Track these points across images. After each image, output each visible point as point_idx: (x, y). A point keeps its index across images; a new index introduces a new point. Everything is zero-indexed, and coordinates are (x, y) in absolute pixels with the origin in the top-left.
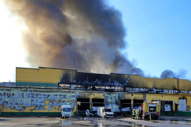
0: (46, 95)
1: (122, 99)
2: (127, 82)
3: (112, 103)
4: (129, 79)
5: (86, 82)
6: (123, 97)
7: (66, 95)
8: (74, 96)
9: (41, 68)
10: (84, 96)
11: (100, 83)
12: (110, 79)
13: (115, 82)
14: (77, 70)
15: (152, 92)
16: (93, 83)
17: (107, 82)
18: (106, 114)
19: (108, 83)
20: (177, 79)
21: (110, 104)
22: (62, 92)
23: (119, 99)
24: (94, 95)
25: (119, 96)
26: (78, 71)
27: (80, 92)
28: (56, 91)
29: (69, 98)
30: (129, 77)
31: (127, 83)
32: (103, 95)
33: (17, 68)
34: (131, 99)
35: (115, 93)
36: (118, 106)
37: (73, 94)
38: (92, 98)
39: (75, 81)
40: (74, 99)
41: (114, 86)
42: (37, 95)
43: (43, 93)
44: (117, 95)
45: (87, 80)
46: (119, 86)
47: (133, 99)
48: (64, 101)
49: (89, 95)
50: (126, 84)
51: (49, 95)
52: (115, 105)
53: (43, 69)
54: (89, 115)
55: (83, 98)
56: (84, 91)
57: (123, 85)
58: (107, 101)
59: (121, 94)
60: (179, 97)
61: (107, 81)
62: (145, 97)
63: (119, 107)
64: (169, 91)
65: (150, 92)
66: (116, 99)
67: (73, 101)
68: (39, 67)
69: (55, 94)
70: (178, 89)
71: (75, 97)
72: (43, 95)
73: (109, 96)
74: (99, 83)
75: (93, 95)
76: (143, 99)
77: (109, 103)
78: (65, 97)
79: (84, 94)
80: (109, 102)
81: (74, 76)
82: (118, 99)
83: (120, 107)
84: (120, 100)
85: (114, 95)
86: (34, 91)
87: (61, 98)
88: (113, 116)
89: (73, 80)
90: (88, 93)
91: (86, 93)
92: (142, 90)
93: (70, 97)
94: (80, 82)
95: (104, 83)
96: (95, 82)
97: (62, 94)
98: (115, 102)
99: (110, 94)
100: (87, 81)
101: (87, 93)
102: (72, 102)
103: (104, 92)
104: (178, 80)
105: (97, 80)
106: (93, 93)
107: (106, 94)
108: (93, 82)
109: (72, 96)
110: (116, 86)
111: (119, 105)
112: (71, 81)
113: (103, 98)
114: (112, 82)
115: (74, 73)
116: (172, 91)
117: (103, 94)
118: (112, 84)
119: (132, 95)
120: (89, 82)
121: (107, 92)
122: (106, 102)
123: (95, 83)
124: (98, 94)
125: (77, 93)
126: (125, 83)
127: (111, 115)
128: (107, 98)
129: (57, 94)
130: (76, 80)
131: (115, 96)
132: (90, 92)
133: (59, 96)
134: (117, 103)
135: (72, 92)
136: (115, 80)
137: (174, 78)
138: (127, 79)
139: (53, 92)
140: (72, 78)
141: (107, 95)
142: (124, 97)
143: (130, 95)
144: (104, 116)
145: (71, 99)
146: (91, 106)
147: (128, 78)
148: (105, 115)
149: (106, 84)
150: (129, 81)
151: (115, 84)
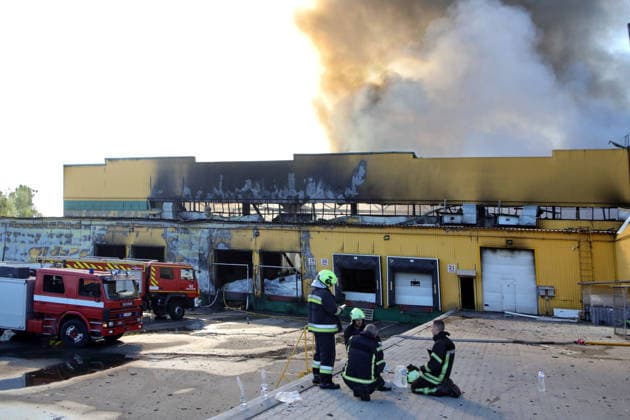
2: (357, 181)
4: (365, 169)
5: (215, 190)
6: (222, 242)
7: (71, 235)
9: (110, 160)
11: (259, 193)
12: (292, 178)
13: (310, 185)
14: (194, 158)
15: (457, 219)
16: (239, 193)
17: (283, 189)
19: (286, 190)
27: (104, 225)
30: (363, 163)
31: (358, 187)
33: (65, 166)
36: (208, 273)
38: (132, 242)
39: (187, 191)
41: (306, 200)
42: (16, 234)
44: (205, 236)
45: (221, 183)
46: (325, 200)
47: (258, 248)
49: (125, 233)
50: (352, 192)
53: (115, 164)
57: (340, 196)
58: (175, 252)
59: (219, 229)
60: (481, 242)
61: (283, 184)
64: (582, 211)
68: (106, 159)
71: (91, 242)
74: (255, 192)
75: (135, 234)
80: (179, 258)
81: (185, 175)
86: (11, 225)
87: (61, 243)
89: (183, 189)
90: (123, 227)
91: (117, 229)
94: (200, 192)
95: (274, 190)
96: (243, 189)
100: (218, 189)
101: (121, 229)
105: (249, 182)
106: (135, 229)
107: (172, 230)
108: (237, 190)
112: (178, 191)
113: (162, 243)
114: (301, 186)
115: (185, 167)
116: (598, 213)
117: (162, 231)
118: (301, 195)
120: (224, 190)
121: (176, 226)
123: (244, 193)
124: (150, 230)
125: (97, 228)
126: (349, 185)
128: (174, 243)
130: (189, 187)
132: (128, 227)
134: (203, 263)
135: (86, 226)
136: (311, 180)
137: (617, 145)
138: (357, 170)
139: (45, 226)
140: (181, 182)
143: (251, 234)
147: (361, 168)
149: (280, 196)
150: (363, 178)
151: (309, 193)
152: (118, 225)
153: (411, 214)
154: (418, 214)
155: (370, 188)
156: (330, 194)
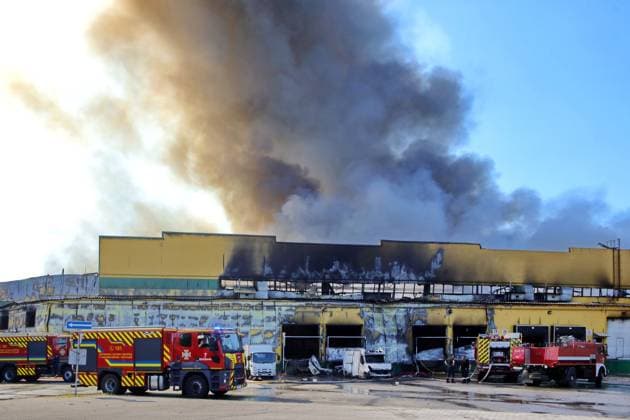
0: (196, 319)
1: (418, 323)
2: (435, 266)
3: (385, 336)
4: (442, 255)
5: (302, 271)
6: (419, 319)
7: (250, 317)
8: (274, 319)
9: (168, 233)
10: (303, 317)
11: (347, 274)
12: (378, 260)
13: (395, 268)
14: (274, 237)
15: (521, 297)
16: (326, 273)
17: (370, 271)
18: (370, 367)
19: (373, 272)
20: (614, 249)
21: (381, 340)
22: (241, 307)
23: (407, 325)
24: (331, 315)
25: (408, 314)
26: (278, 240)
27: (292, 306)
28: (222, 306)
29: (260, 324)
30: (441, 251)
31: (436, 271)
32: (359, 314)
34: (446, 322)
35: (395, 305)
36: (405, 346)
37: (271, 313)
38: (326, 322)
39: (268, 270)
40: (275, 326)
41: (391, 280)
42: (172, 317)
43: (189, 313)
44: (401, 313)
45: (307, 264)
46: (409, 281)
47: (451, 323)
48: (247, 333)
49: (316, 313)
50: (431, 275)
51: (205, 318)
52: (395, 341)
53: (175, 238)
54: (318, 372)
55: (300, 322)
56: (303, 303)
57: (421, 278)
58: (372, 330)
59: (415, 308)
60: (608, 314)
61: (370, 266)
62: (490, 317)
63: (407, 349)
64: (585, 290)
65: (513, 297)
66: (398, 325)
67: (272, 332)
68: (163, 233)
69: (221, 313)
70: (616, 282)
71: (278, 322)
72: (190, 318)
73: (377, 315)
74: (343, 272)
75: (329, 314)
76: (485, 323)
77: (378, 339)
78: (248, 320)
79: (303, 312)
80: (376, 335)
81: (267, 256)
82: (403, 323)
83: (411, 349)
84: (410, 328)
85: (393, 313)
86: (166, 307)
87: (238, 324)
88: (389, 375)
89: (263, 267)
90: (314, 307)
91: (308, 309)
92: (486, 290)
93: (263, 321)
94: (283, 272)
95: (362, 272)
96: (331, 270)
97: (242, 313)
98: (395, 334)
99: (380, 310)
100: (304, 269)
101: (311, 309)
102: (269, 335)
103: (361, 305)
104: (616, 252)
105: (337, 263)
106: (329, 310)
107: (367, 309)
108: (324, 271)
109: (269, 319)
110: (399, 281)
111: (408, 343)
112: (258, 270)
113: (360, 321)
114: (387, 268)
115: (266, 246)
116: (596, 292)
118: (387, 276)
119: (450, 312)
120: (311, 270)
121: (371, 305)
122: (369, 333)
123: (331, 273)
124: (345, 310)
125: (284, 309)
126: (428, 268)
127: (385, 372)
128: (371, 321)
129: (227, 313)
130: (271, 264)
131: (395, 316)
132: (319, 307)
133: (233, 318)
134: (400, 337)
135: (269, 308)
136: (396, 263)
137: (604, 246)
138: (435, 257)
139: (216, 307)
140: (261, 261)
141: (370, 314)
142: (424, 319)
143: (444, 312)
144: (365, 373)
145: (265, 328)
146: (322, 348)
147: (439, 255)
148: (367, 370)
149: (367, 277)
150: (441, 263)
151: (393, 275)
152: (307, 306)
153: (475, 292)
154: (480, 292)
155: (446, 272)
156: (413, 277)
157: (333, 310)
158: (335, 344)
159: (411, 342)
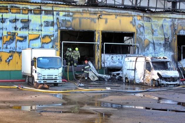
1: (183, 32)
3: (154, 44)
6: (183, 29)
7: (29, 21)
8: (52, 24)
10: (80, 23)
21: (151, 48)
22: (19, 11)
23: (173, 35)
24: (106, 22)
25: (173, 24)
27: (69, 12)
29: (37, 28)
32: (131, 22)
36: (172, 53)
37: (50, 18)
40: (53, 31)
44: (168, 23)
48: (25, 37)
49: (93, 20)
52: (162, 49)
55: (77, 28)
56: (80, 9)
58: (142, 37)
63: (173, 57)
66: (165, 34)
67: (50, 36)
71: (56, 27)
73: (146, 24)
75: (104, 21)
77: (148, 45)
78: (26, 24)
79: (80, 19)
80: (146, 43)
82: (169, 32)
83: (176, 57)
84: (176, 37)
85: (161, 22)
87: (16, 28)
90: (91, 14)
91: (85, 15)
93: (41, 25)
97: (20, 16)
98: (163, 42)
99: (149, 19)
101: (88, 15)
103: (133, 13)
106: (104, 17)
107: (139, 18)
109: (47, 24)
111: (174, 52)
113: (132, 29)
121: (142, 14)
122: (140, 41)
124: (118, 18)
125: (62, 14)
128: (141, 29)
129: (5, 16)
131: (162, 26)
132: (95, 13)
133: (10, 21)
134: (167, 45)
135: (47, 12)
141: (141, 22)
145: (43, 33)
146: (98, 53)
157: (108, 17)
158: (110, 50)
159: (176, 50)
